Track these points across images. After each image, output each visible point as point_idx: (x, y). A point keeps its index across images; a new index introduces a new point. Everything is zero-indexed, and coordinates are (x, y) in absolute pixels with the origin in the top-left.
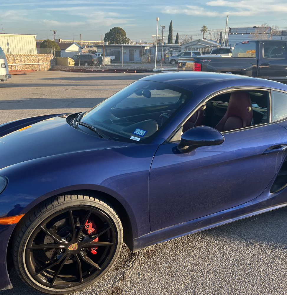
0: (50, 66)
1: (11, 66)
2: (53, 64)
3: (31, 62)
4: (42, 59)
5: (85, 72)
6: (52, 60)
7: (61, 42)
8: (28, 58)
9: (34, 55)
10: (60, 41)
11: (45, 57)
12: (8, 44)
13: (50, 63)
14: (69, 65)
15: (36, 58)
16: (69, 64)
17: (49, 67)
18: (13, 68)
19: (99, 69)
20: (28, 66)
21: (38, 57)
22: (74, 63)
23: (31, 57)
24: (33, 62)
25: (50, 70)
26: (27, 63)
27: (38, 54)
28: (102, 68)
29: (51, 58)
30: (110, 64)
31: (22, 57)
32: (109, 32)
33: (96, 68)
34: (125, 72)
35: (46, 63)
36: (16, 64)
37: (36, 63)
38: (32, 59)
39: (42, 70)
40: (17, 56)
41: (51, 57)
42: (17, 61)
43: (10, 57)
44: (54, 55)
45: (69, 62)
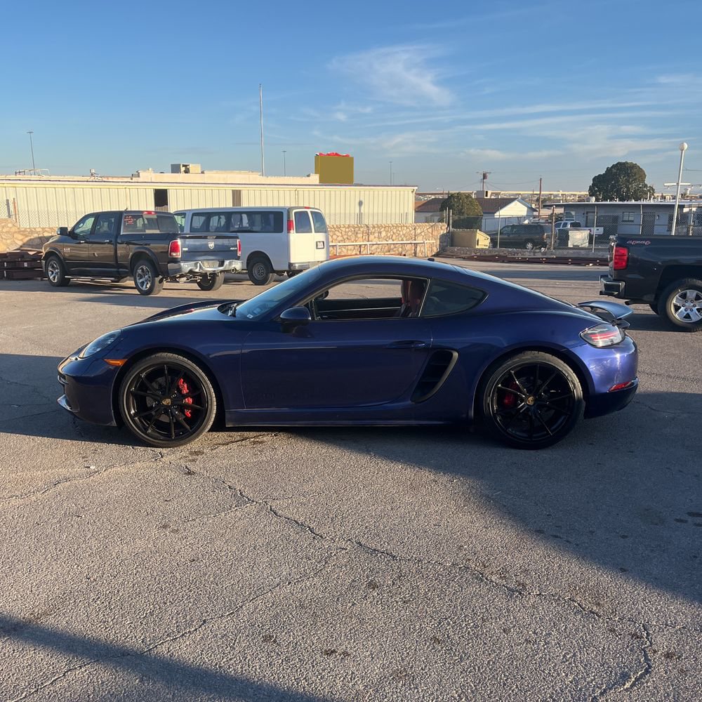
0: (438, 246)
1: (360, 246)
2: (445, 244)
3: (400, 239)
4: (423, 234)
5: (503, 262)
6: (443, 237)
7: (489, 197)
8: (395, 231)
9: (407, 225)
10: (487, 196)
11: (430, 230)
12: (361, 203)
13: (439, 241)
14: (477, 247)
15: (410, 231)
16: (478, 244)
17: (435, 250)
18: (362, 249)
19: (539, 256)
20: (392, 246)
21: (415, 229)
22: (487, 242)
23: (400, 229)
24: (402, 240)
25: (437, 255)
26: (390, 242)
27: (415, 225)
28: (544, 253)
29: (442, 232)
30: (586, 245)
31: (383, 229)
32: (603, 172)
33: (532, 254)
34: (591, 265)
35: (431, 241)
36: (368, 243)
37: (409, 242)
38: (401, 233)
39: (420, 255)
40: (374, 227)
41: (442, 229)
42: (371, 237)
43: (359, 230)
44: (448, 225)
45: (478, 240)
